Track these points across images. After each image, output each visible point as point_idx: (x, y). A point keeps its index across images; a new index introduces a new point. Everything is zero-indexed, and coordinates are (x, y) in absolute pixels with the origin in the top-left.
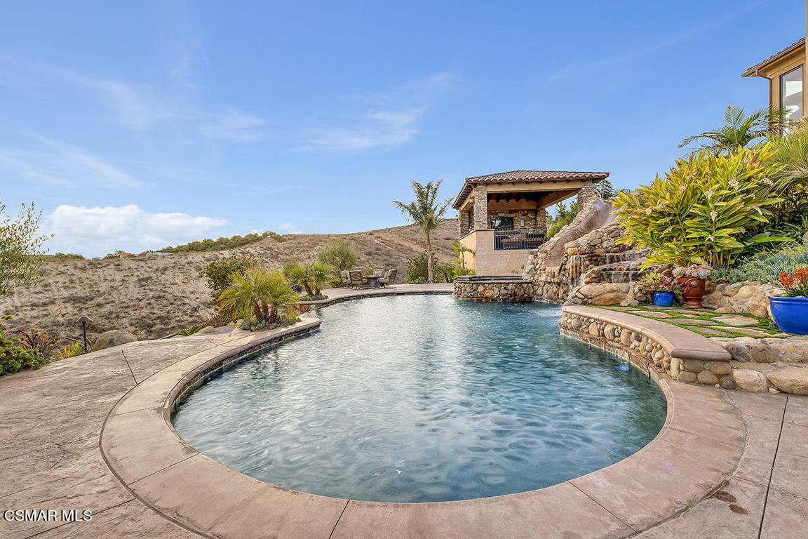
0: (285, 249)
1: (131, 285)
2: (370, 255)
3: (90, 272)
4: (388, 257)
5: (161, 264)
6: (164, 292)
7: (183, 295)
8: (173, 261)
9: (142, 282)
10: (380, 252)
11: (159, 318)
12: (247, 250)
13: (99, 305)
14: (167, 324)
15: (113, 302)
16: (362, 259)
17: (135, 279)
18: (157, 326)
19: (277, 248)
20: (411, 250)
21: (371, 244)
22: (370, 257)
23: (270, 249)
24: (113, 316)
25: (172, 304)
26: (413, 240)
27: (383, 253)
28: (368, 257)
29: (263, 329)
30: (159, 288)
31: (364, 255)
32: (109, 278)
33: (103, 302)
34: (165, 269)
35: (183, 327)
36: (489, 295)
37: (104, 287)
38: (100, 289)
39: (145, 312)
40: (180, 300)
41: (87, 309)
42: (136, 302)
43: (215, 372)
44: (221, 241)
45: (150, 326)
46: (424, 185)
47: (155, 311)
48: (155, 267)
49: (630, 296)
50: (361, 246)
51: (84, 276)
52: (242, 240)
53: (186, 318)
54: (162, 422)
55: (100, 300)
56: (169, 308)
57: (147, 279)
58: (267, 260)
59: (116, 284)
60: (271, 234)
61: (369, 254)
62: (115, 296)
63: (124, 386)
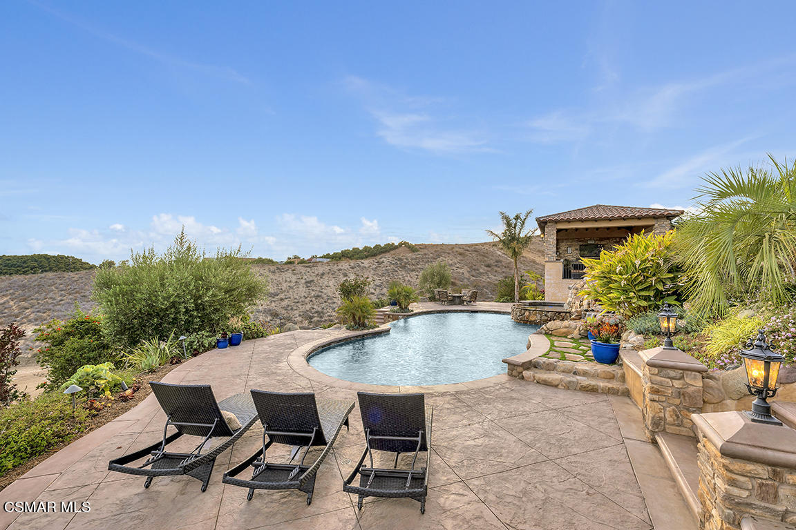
0: (412, 259)
1: (301, 286)
2: (490, 267)
3: (277, 274)
4: (508, 270)
5: (320, 270)
6: (322, 292)
7: (334, 295)
8: (329, 268)
9: (309, 283)
10: (500, 264)
11: (317, 312)
12: (381, 260)
13: (282, 299)
14: (321, 317)
15: (290, 298)
16: (481, 271)
17: (303, 281)
18: (315, 318)
19: (407, 259)
20: (534, 262)
21: (493, 256)
22: (489, 269)
23: (400, 259)
24: (289, 308)
25: (325, 302)
26: (539, 251)
27: (503, 266)
28: (486, 268)
29: (358, 329)
30: (318, 289)
31: (483, 267)
32: (288, 280)
33: (284, 297)
34: (323, 274)
35: (331, 321)
36: (533, 319)
37: (285, 286)
38: (283, 288)
39: (308, 307)
40: (331, 299)
41: (274, 301)
42: (303, 299)
43: (327, 347)
44: (366, 249)
45: (311, 318)
46: (512, 216)
47: (315, 307)
48: (317, 273)
49: (576, 332)
50: (481, 257)
51: (274, 277)
52: (382, 248)
53: (334, 314)
54: (303, 360)
55: (282, 296)
56: (323, 305)
57: (312, 281)
58: (396, 269)
59: (292, 285)
60: (405, 243)
61: (488, 266)
62: (291, 293)
63: (292, 347)
